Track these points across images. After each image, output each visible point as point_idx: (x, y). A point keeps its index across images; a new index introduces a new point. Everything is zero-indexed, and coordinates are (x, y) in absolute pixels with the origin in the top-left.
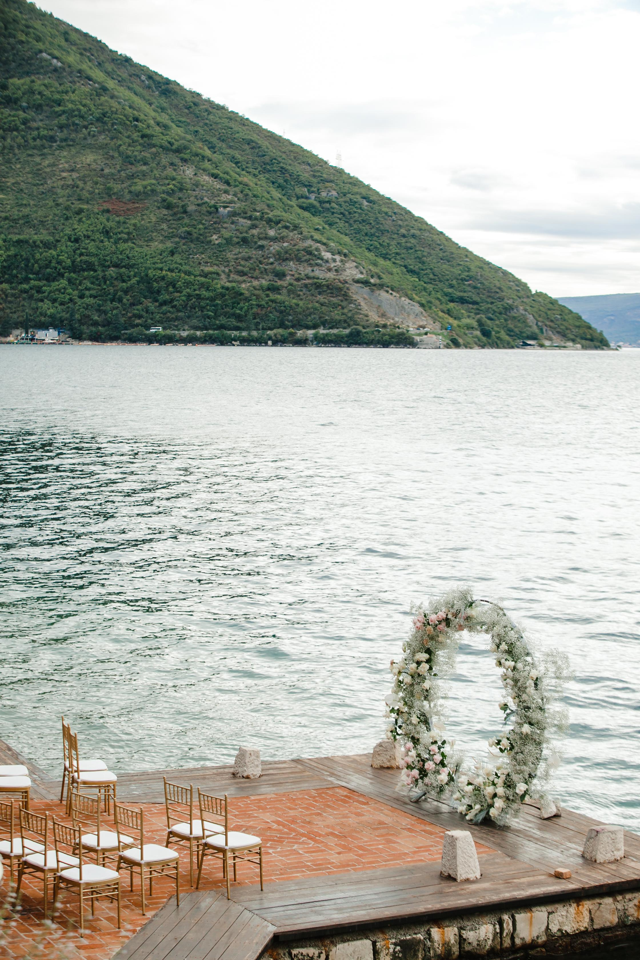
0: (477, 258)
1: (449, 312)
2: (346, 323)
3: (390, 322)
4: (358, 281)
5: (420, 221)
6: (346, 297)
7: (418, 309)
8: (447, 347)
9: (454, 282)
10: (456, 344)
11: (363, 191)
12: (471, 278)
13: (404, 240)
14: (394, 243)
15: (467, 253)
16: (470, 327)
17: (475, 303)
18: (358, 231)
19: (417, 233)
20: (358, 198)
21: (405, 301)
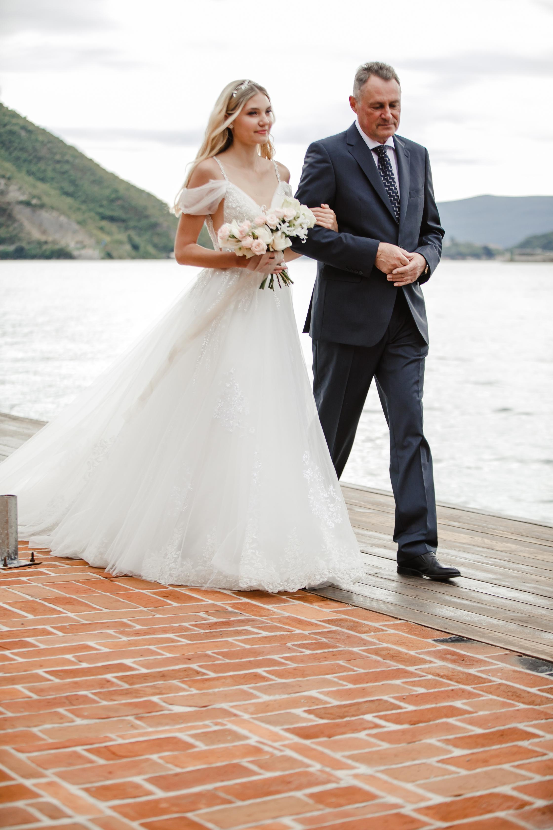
0: (122, 181)
1: (102, 229)
2: (11, 240)
3: (50, 239)
4: (21, 203)
5: (72, 149)
6: (10, 217)
7: (76, 227)
8: (103, 258)
9: (105, 203)
10: (109, 256)
11: (22, 123)
12: (118, 198)
13: (58, 166)
14: (50, 168)
15: (114, 177)
16: (121, 243)
17: (123, 221)
18: (18, 159)
19: (71, 159)
20: (16, 128)
21: (63, 219)
